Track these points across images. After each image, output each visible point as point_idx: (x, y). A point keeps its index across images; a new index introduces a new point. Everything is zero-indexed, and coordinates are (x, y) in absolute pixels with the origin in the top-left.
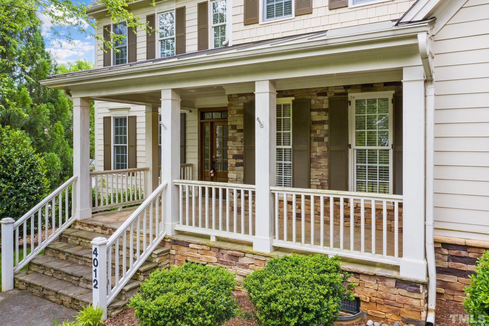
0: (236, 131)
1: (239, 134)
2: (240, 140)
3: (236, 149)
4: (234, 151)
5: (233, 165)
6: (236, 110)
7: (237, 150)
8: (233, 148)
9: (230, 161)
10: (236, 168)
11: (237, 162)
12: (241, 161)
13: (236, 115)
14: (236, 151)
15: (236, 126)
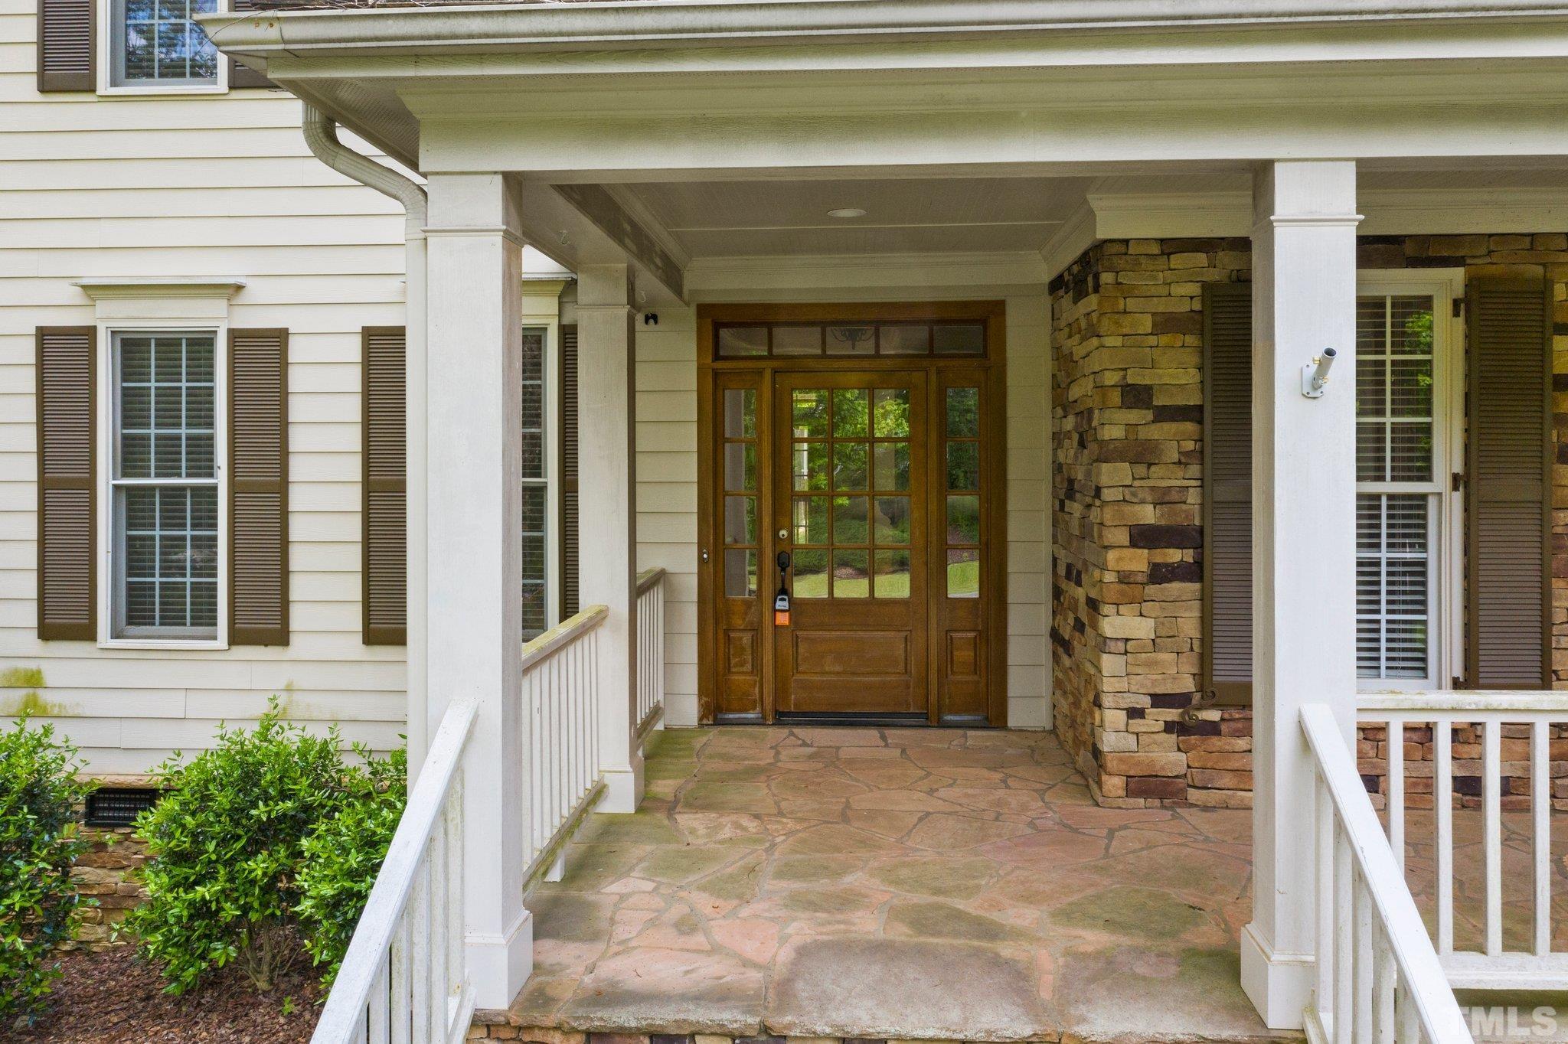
0: (1149, 415)
1: (1169, 428)
2: (1176, 457)
3: (1149, 499)
4: (1137, 508)
5: (1140, 578)
6: (1153, 314)
7: (1155, 504)
8: (1134, 495)
9: (1119, 559)
10: (1152, 590)
11: (1158, 560)
12: (1175, 556)
13: (1153, 340)
14: (1149, 509)
15: (1148, 389)
